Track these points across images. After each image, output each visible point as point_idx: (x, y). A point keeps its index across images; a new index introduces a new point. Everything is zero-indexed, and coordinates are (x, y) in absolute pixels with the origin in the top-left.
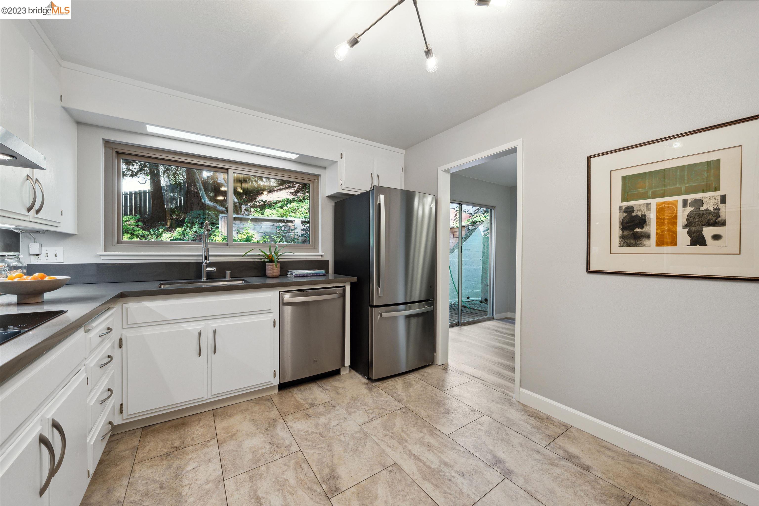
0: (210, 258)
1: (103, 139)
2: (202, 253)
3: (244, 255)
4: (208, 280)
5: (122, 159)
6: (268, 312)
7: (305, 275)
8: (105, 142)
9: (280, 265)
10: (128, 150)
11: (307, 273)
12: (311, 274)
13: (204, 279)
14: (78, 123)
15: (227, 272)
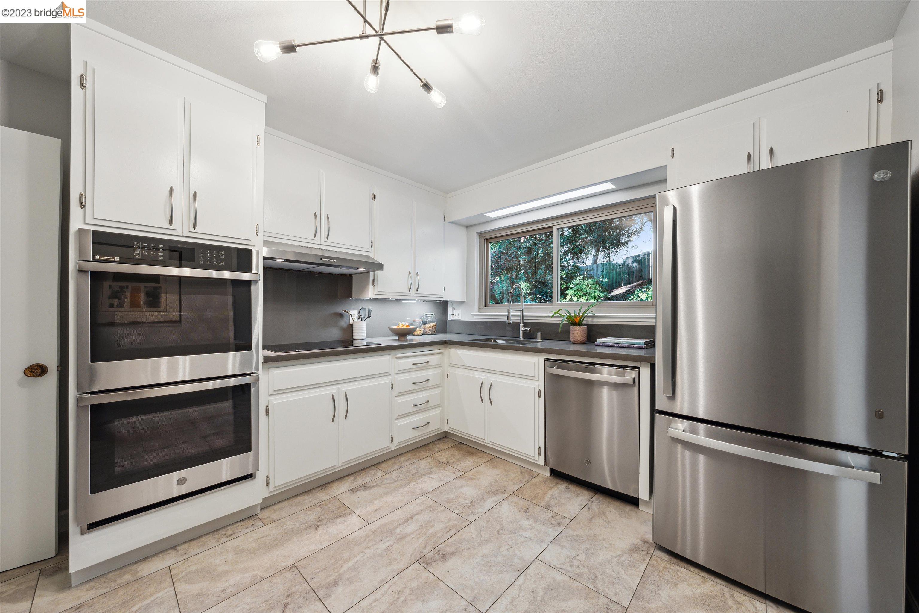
0: (512, 318)
1: (477, 233)
2: (520, 314)
3: (553, 316)
4: (524, 339)
5: (490, 243)
6: (532, 378)
7: (611, 344)
8: (480, 234)
9: (586, 330)
10: (488, 235)
11: (614, 342)
12: (620, 345)
13: (521, 338)
14: (467, 227)
15: (538, 333)
